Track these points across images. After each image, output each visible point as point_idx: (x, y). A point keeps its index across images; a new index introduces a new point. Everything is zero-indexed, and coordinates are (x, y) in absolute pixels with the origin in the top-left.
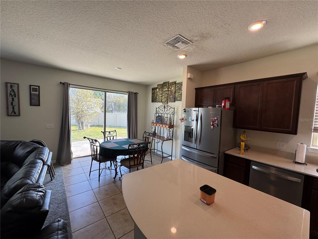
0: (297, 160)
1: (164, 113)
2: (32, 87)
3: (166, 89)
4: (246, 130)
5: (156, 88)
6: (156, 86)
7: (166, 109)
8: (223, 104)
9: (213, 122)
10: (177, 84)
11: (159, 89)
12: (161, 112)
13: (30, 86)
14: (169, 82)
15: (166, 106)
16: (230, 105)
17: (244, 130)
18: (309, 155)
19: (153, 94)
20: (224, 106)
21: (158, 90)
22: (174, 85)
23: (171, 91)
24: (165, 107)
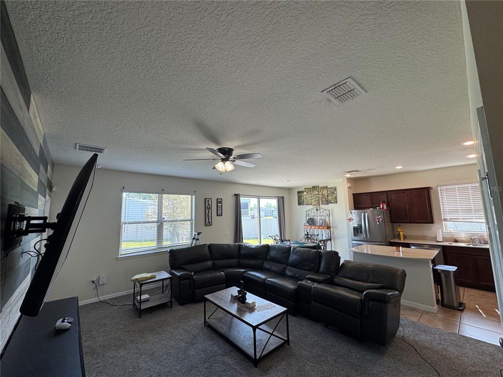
0: (438, 240)
1: (317, 215)
2: (218, 200)
3: (317, 193)
4: (400, 224)
5: (303, 192)
6: (303, 190)
7: (318, 212)
8: (381, 207)
9: (378, 219)
10: (329, 188)
11: (308, 192)
12: (313, 214)
13: (217, 199)
14: (319, 186)
15: (318, 208)
16: (387, 206)
17: (399, 224)
18: (444, 236)
19: (299, 197)
20: (383, 208)
21: (305, 193)
22: (326, 189)
23: (322, 194)
24: (317, 210)
